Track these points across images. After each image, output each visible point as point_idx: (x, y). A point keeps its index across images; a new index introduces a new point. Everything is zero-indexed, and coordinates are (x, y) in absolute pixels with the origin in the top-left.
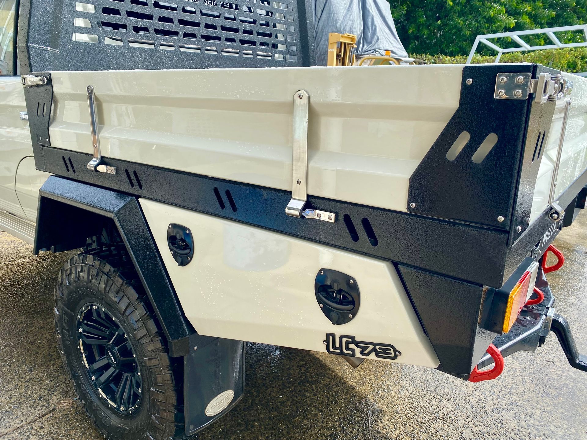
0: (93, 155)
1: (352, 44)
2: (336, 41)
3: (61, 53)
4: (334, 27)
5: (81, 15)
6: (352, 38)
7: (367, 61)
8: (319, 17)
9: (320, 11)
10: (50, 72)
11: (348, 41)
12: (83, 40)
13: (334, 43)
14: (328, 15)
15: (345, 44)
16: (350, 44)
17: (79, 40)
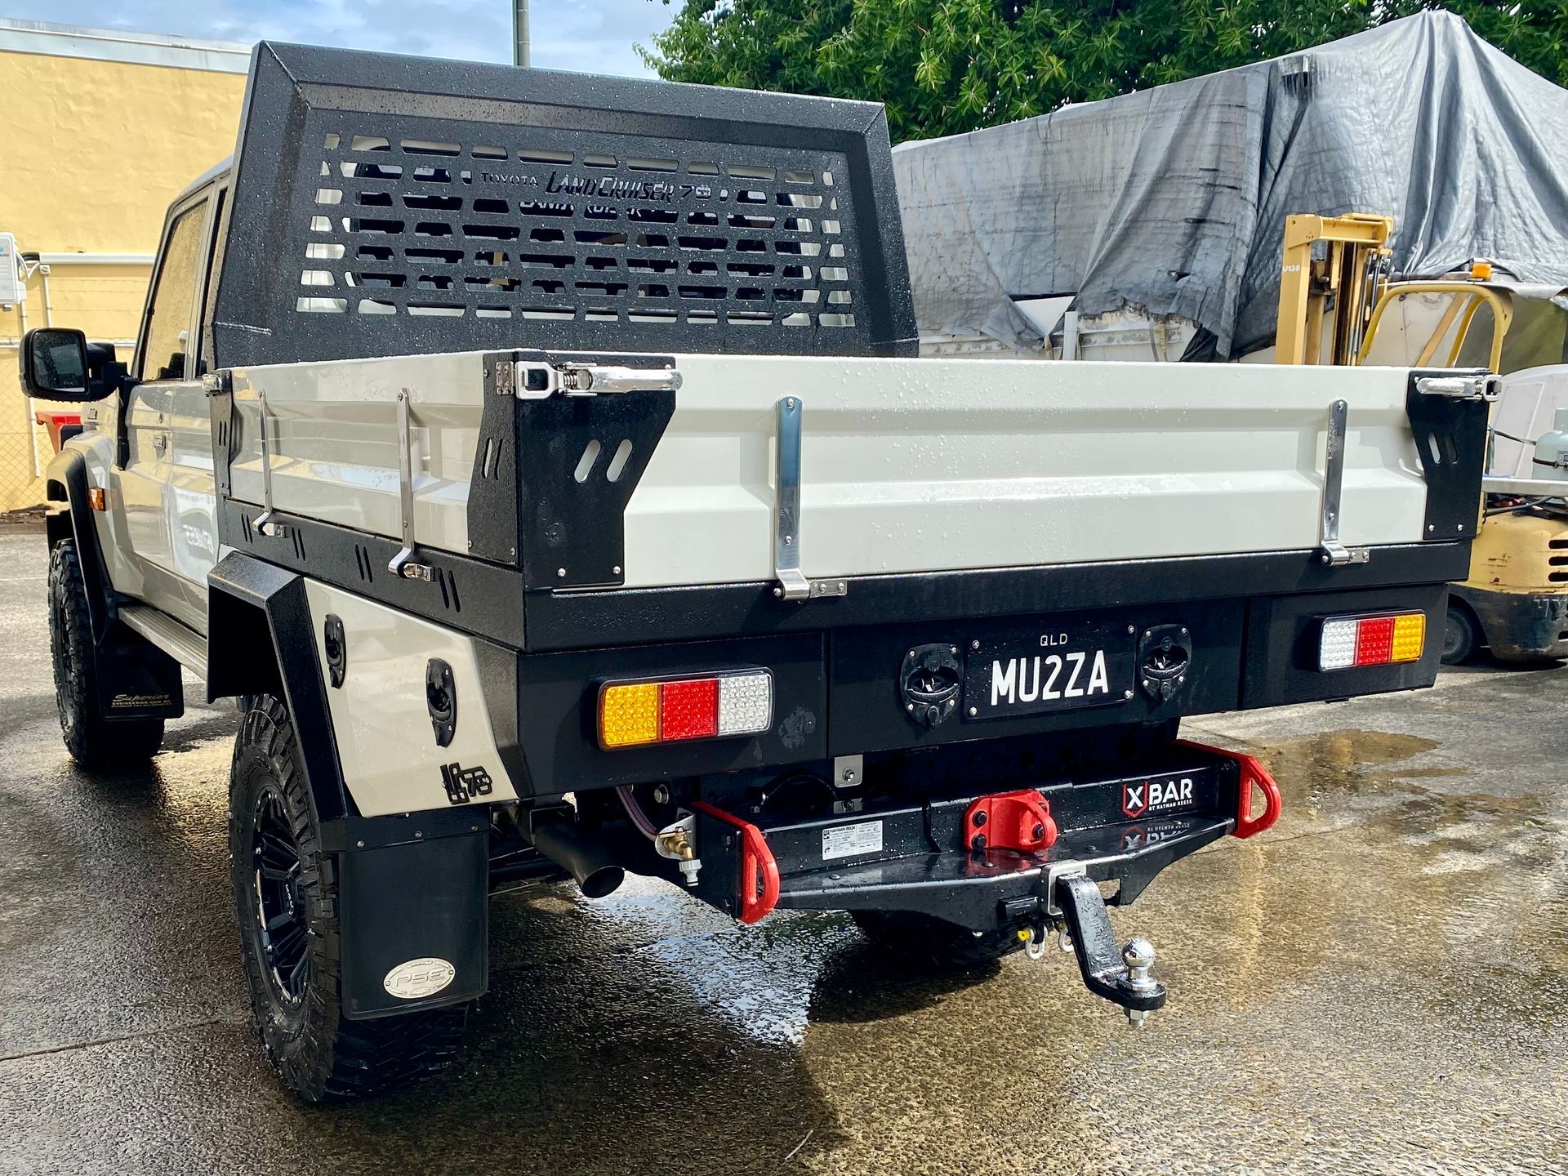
0: (263, 507)
1: (1375, 246)
2: (1308, 240)
3: (274, 334)
4: (1325, 195)
5: (317, 265)
6: (1373, 227)
7: (1440, 297)
8: (1276, 168)
9: (1281, 147)
10: (231, 369)
11: (1360, 237)
12: (324, 308)
13: (1301, 245)
14: (1306, 159)
15: (1349, 248)
16: (1365, 246)
17: (315, 308)
